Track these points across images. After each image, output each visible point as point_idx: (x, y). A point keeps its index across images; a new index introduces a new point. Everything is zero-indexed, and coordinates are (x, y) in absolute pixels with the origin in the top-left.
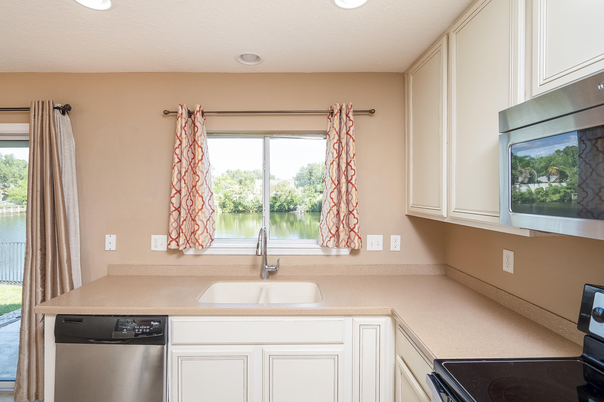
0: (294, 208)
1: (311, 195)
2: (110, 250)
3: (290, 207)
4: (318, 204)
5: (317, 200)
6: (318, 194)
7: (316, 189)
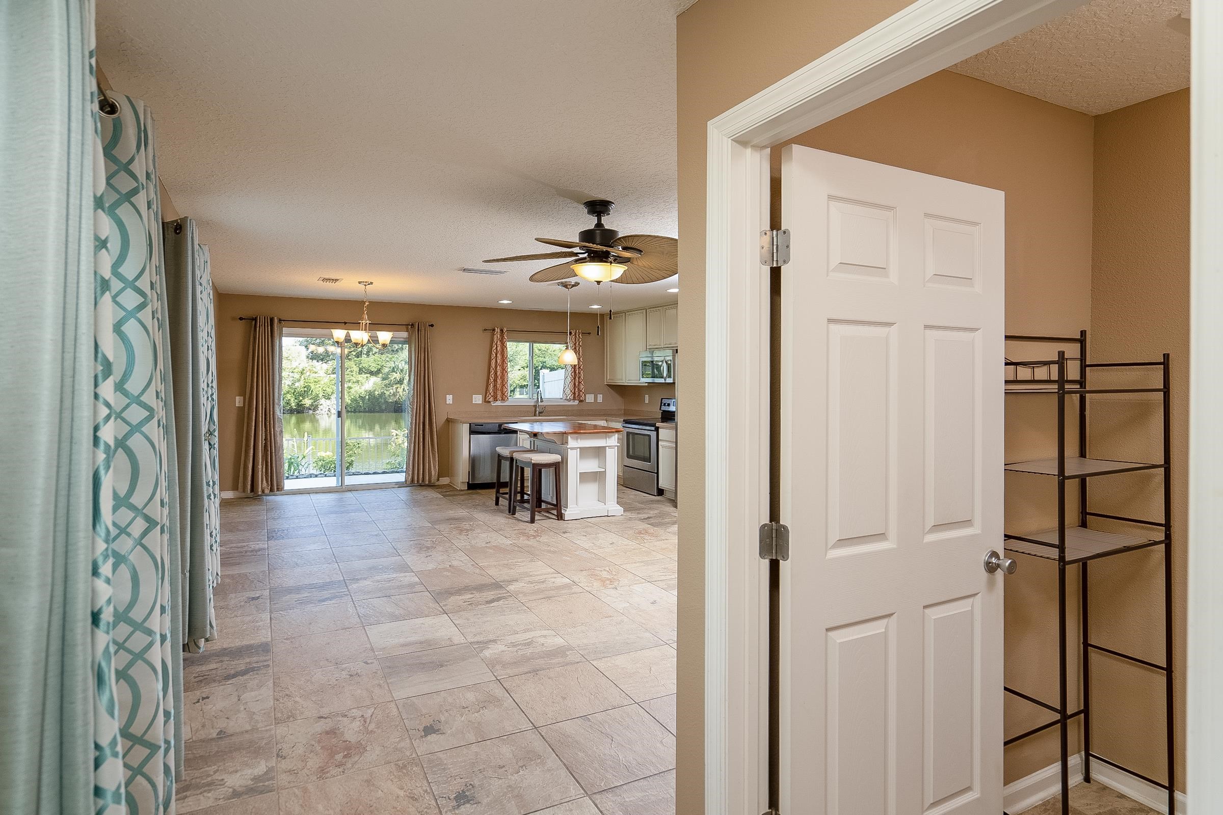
0: (312, 405)
1: (352, 378)
2: (449, 404)
3: (303, 403)
4: (367, 397)
5: (363, 388)
6: (367, 377)
7: (361, 367)
